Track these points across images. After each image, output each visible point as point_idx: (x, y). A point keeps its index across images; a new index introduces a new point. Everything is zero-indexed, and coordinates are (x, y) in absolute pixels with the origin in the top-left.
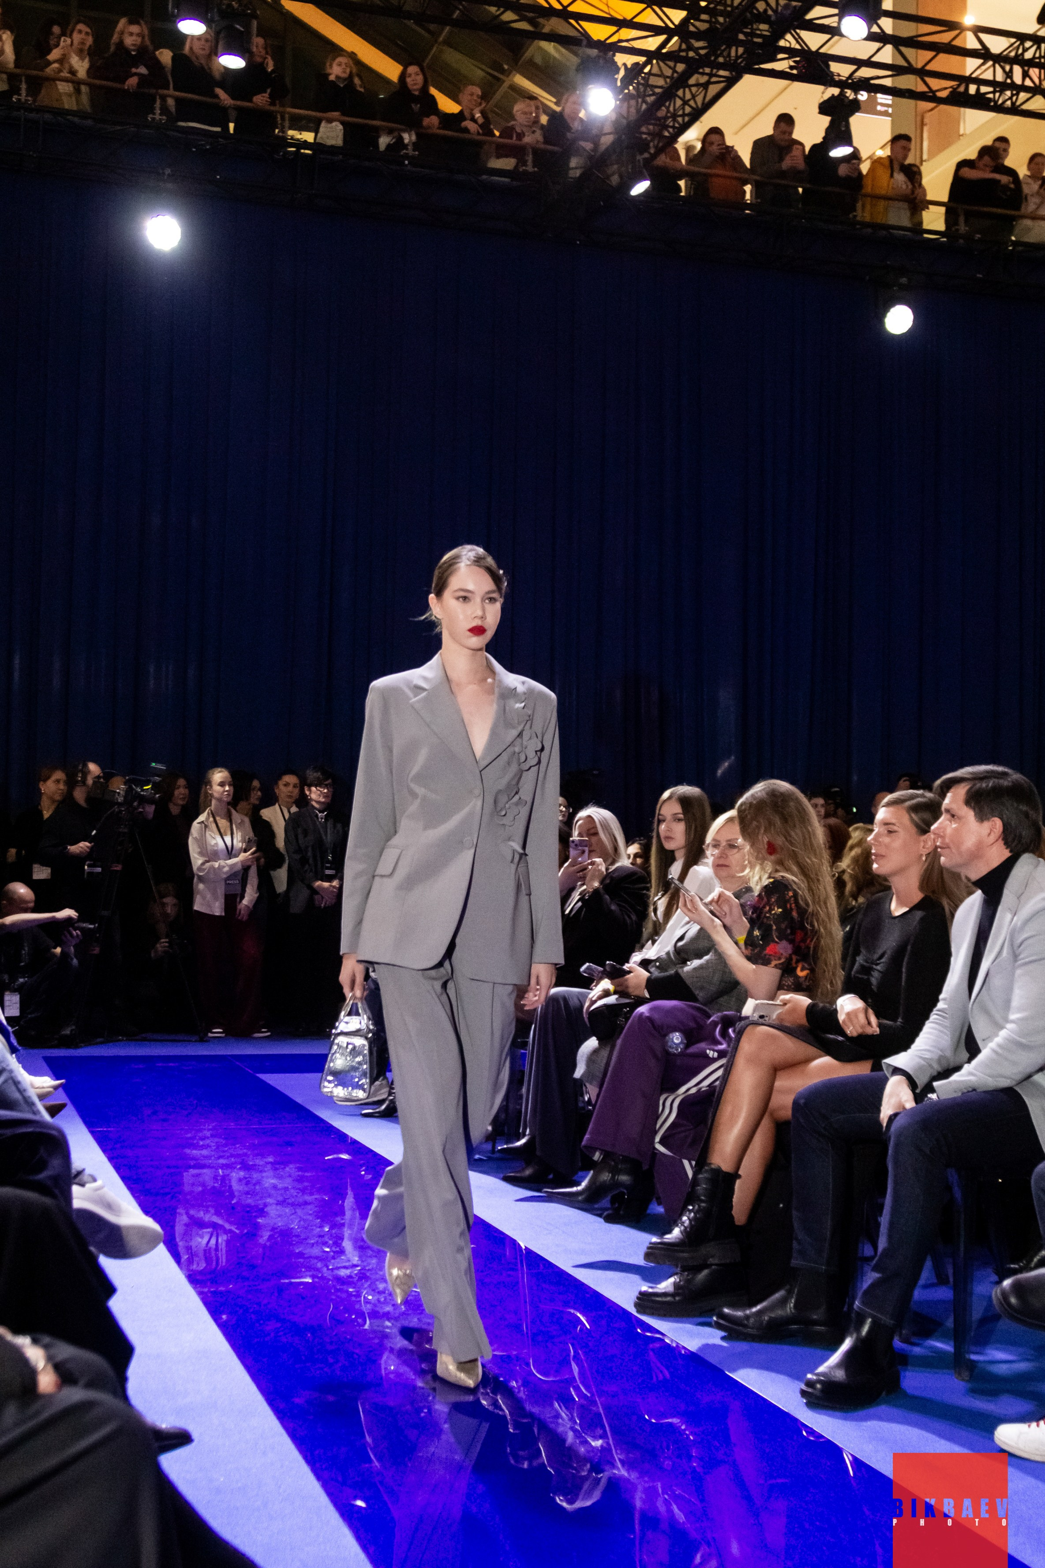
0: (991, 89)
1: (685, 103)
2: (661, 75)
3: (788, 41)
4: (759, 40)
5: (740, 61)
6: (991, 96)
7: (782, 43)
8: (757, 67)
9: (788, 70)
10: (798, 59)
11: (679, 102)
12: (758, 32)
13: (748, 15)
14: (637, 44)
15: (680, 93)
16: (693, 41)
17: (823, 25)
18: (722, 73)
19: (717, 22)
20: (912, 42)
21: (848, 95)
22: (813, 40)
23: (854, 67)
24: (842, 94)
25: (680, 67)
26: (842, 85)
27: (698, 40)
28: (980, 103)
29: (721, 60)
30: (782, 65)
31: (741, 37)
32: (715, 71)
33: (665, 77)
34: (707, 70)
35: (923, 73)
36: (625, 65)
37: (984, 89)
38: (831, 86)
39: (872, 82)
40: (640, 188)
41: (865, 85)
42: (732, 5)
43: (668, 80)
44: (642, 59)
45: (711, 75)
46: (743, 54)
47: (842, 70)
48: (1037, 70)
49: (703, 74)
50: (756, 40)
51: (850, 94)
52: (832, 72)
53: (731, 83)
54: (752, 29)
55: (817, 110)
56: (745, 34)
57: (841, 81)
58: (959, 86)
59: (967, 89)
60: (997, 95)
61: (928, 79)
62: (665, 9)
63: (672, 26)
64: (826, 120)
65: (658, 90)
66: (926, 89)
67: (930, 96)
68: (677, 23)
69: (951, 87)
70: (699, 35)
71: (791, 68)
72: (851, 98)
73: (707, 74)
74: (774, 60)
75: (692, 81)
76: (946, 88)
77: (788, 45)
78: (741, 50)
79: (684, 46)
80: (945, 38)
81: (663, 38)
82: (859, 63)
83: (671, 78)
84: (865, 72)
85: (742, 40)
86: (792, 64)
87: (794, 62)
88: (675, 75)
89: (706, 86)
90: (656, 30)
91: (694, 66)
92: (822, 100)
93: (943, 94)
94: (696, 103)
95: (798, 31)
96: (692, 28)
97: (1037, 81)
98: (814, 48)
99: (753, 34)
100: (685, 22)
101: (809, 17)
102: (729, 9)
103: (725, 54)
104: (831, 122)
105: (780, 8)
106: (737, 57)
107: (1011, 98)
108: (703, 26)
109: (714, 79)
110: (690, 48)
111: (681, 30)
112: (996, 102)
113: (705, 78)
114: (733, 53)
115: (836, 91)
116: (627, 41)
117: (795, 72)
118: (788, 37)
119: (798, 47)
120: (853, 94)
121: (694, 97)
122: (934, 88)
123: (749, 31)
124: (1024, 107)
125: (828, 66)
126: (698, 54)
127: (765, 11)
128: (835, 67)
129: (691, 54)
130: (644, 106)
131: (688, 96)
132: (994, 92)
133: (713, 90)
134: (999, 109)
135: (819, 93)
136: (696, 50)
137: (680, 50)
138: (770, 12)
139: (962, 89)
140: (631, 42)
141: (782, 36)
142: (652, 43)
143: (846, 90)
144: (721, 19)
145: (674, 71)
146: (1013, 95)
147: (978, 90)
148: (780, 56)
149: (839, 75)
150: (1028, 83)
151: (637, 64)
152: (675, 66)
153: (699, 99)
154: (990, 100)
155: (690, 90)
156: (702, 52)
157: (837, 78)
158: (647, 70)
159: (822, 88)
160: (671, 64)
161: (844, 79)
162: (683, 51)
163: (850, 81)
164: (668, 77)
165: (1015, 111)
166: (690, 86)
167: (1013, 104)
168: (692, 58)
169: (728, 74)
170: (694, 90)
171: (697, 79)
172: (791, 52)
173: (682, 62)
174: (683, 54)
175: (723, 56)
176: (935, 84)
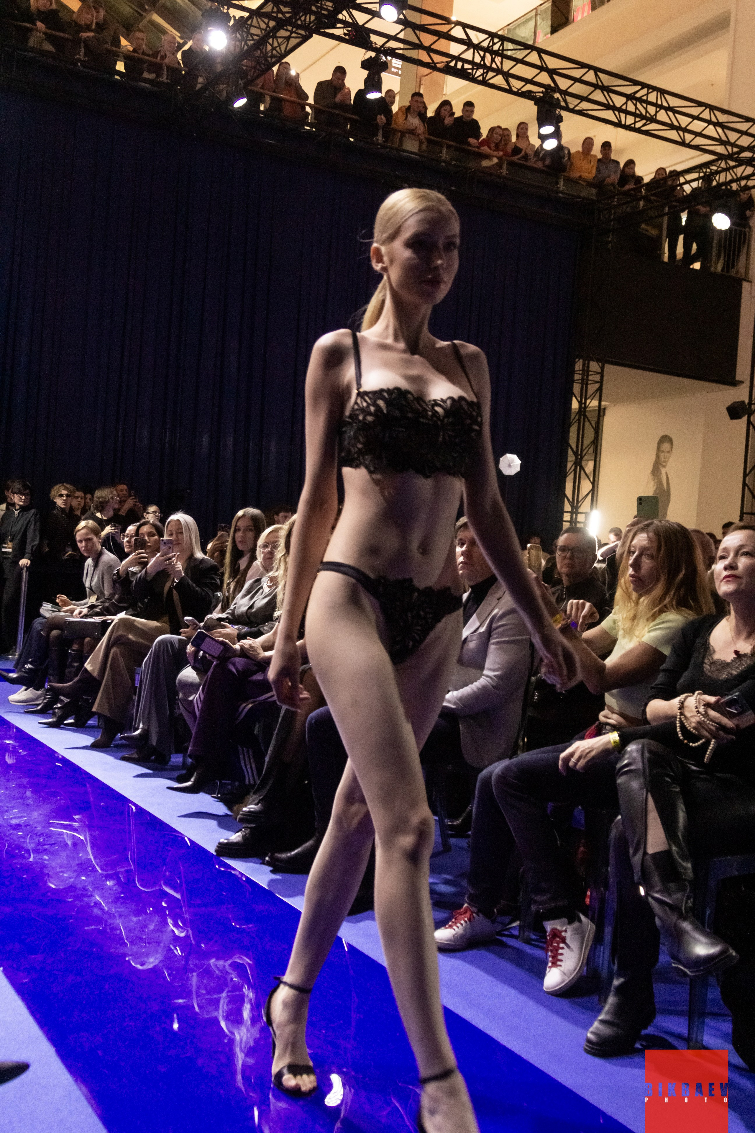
0: (470, 67)
1: (274, 49)
2: (259, 27)
3: (344, 15)
4: (326, 13)
5: (312, 25)
6: (470, 71)
7: (340, 16)
8: (323, 30)
9: (343, 36)
10: (350, 29)
11: (269, 48)
12: (325, 7)
15: (270, 41)
16: (282, 7)
17: (367, 8)
18: (299, 31)
20: (423, 28)
21: (380, 58)
22: (361, 18)
23: (386, 40)
24: (377, 56)
25: (272, 24)
26: (377, 50)
27: (285, 7)
28: (462, 74)
29: (299, 22)
30: (339, 32)
31: (314, 8)
32: (294, 30)
33: (261, 29)
34: (290, 28)
35: (429, 50)
36: (234, 17)
37: (467, 66)
38: (370, 50)
39: (397, 51)
40: (240, 103)
41: (392, 53)
43: (263, 31)
44: (246, 14)
45: (292, 32)
46: (313, 21)
47: (378, 41)
48: (500, 58)
49: (287, 30)
50: (323, 12)
51: (382, 57)
52: (371, 42)
53: (305, 39)
54: (321, 4)
55: (360, 66)
56: (317, 7)
57: (376, 48)
58: (451, 61)
59: (456, 64)
60: (475, 71)
61: (432, 55)
64: (365, 73)
65: (255, 37)
66: (430, 61)
67: (432, 66)
69: (446, 62)
71: (345, 34)
72: (382, 60)
73: (289, 31)
74: (334, 27)
75: (279, 34)
76: (443, 62)
77: (344, 19)
78: (313, 18)
79: (275, 10)
80: (444, 28)
82: (389, 38)
83: (266, 30)
84: (393, 44)
85: (314, 11)
86: (346, 32)
87: (347, 30)
88: (268, 28)
89: (288, 39)
91: (281, 24)
92: (363, 59)
93: (441, 66)
94: (280, 48)
95: (351, 10)
97: (499, 65)
98: (361, 23)
99: (321, 8)
101: (359, 1)
103: (303, 18)
104: (368, 75)
106: (310, 22)
107: (482, 75)
109: (294, 35)
110: (279, 11)
112: (473, 76)
113: (288, 34)
114: (308, 19)
115: (373, 54)
117: (347, 37)
118: (345, 13)
119: (350, 21)
120: (384, 57)
121: (279, 45)
122: (435, 61)
123: (319, 5)
124: (491, 81)
125: (369, 37)
126: (285, 16)
128: (373, 38)
129: (280, 15)
130: (246, 47)
131: (276, 44)
132: (472, 69)
133: (293, 42)
134: (473, 80)
135: (361, 54)
136: (283, 13)
137: (273, 12)
139: (452, 64)
141: (340, 12)
143: (379, 54)
145: (268, 26)
146: (484, 73)
147: (463, 66)
148: (339, 25)
149: (376, 44)
150: (494, 66)
151: (242, 17)
152: (268, 22)
153: (283, 48)
154: (469, 73)
155: (278, 42)
156: (288, 15)
157: (374, 45)
158: (249, 22)
159: (364, 51)
160: (266, 21)
161: (379, 46)
162: (274, 12)
163: (382, 49)
164: (263, 29)
165: (484, 83)
166: (277, 38)
167: (484, 78)
168: (280, 18)
169: (302, 32)
170: (280, 40)
171: (282, 33)
172: (345, 23)
173: (273, 20)
174: (274, 15)
175: (301, 21)
176: (437, 58)
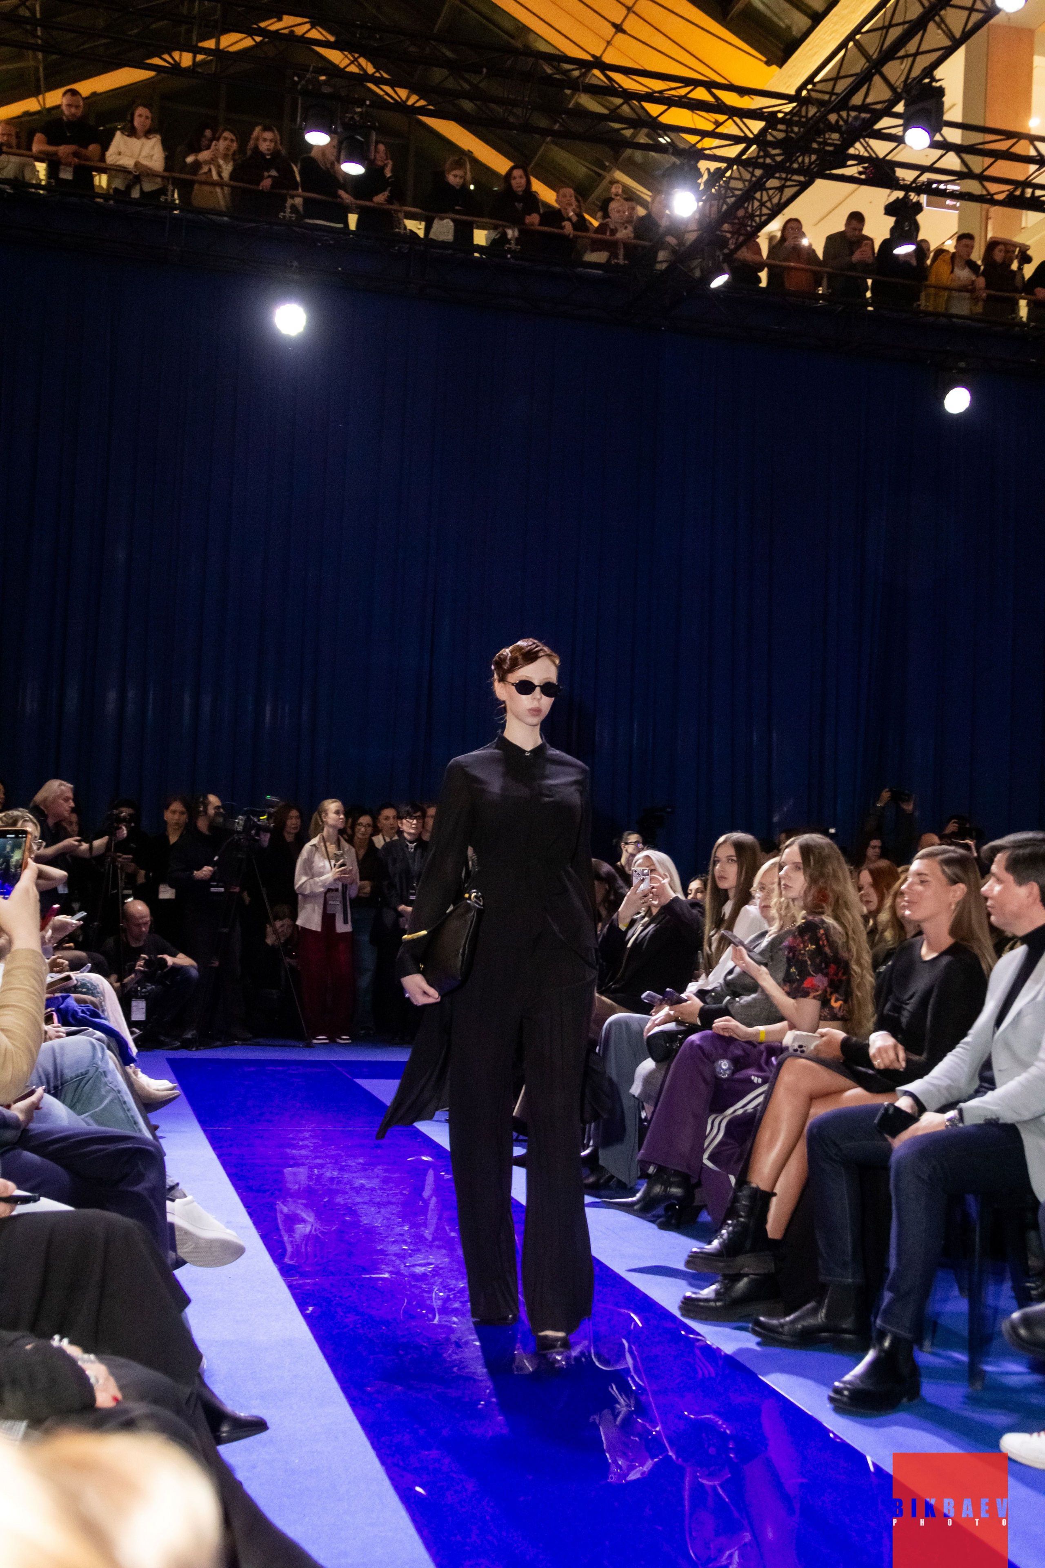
1: (762, 204)
2: (740, 179)
3: (857, 149)
4: (831, 148)
5: (813, 166)
7: (851, 151)
8: (828, 172)
9: (857, 175)
10: (866, 165)
11: (756, 204)
12: (829, 141)
13: (822, 126)
14: (719, 152)
15: (758, 195)
16: (770, 149)
17: (890, 134)
18: (795, 177)
19: (792, 131)
20: (974, 150)
21: (911, 198)
22: (881, 148)
23: (918, 173)
24: (906, 197)
25: (758, 172)
26: (907, 188)
27: (774, 149)
28: (1035, 205)
29: (795, 166)
30: (852, 170)
31: (815, 146)
32: (789, 176)
33: (744, 181)
34: (784, 175)
35: (982, 178)
36: (708, 169)
37: (1039, 192)
38: (896, 189)
39: (934, 186)
40: (719, 282)
41: (926, 189)
42: (806, 116)
43: (747, 183)
44: (723, 165)
45: (786, 180)
46: (816, 160)
47: (906, 176)
49: (779, 178)
50: (828, 148)
51: (913, 196)
52: (897, 179)
53: (804, 187)
54: (824, 138)
56: (819, 143)
57: (905, 185)
58: (1015, 189)
59: (1023, 192)
61: (986, 184)
62: (745, 120)
63: (751, 136)
64: (891, 221)
65: (738, 193)
66: (984, 193)
67: (988, 200)
68: (756, 132)
69: (1008, 190)
70: (776, 144)
71: (860, 173)
72: (914, 200)
73: (783, 179)
74: (844, 166)
75: (769, 185)
76: (1003, 192)
77: (857, 153)
78: (814, 157)
79: (762, 154)
80: (1003, 146)
81: (742, 146)
82: (923, 169)
83: (750, 181)
84: (928, 177)
85: (815, 149)
86: (861, 169)
87: (863, 167)
88: (754, 179)
89: (781, 189)
90: (737, 140)
91: (770, 171)
92: (887, 203)
93: (1000, 197)
94: (772, 204)
95: (867, 139)
96: (769, 138)
98: (881, 156)
99: (825, 143)
100: (763, 132)
101: (877, 126)
102: (804, 120)
103: (800, 159)
104: (896, 222)
105: (850, 119)
106: (811, 164)
108: (781, 135)
109: (789, 183)
110: (767, 155)
111: (759, 139)
113: (781, 182)
114: (807, 160)
115: (900, 194)
116: (710, 149)
117: (863, 177)
118: (858, 145)
119: (866, 154)
120: (916, 197)
121: (770, 199)
122: (992, 192)
123: (821, 140)
125: (894, 172)
126: (774, 161)
127: (837, 121)
128: (900, 173)
129: (768, 161)
130: (725, 207)
131: (765, 198)
133: (788, 192)
135: (884, 196)
136: (772, 157)
137: (758, 157)
138: (841, 123)
139: (1018, 192)
140: (713, 150)
141: (851, 145)
142: (733, 151)
143: (910, 193)
144: (796, 129)
145: (753, 175)
147: (1033, 193)
148: (850, 163)
149: (904, 180)
151: (719, 169)
152: (753, 171)
153: (775, 201)
155: (768, 194)
156: (779, 159)
157: (902, 183)
158: (728, 174)
159: (888, 191)
160: (751, 169)
161: (909, 183)
162: (761, 157)
163: (914, 185)
164: (747, 181)
166: (767, 190)
168: (769, 164)
169: (802, 179)
170: (771, 192)
171: (772, 183)
172: (860, 159)
173: (759, 168)
174: (761, 160)
175: (798, 163)
176: (993, 188)
